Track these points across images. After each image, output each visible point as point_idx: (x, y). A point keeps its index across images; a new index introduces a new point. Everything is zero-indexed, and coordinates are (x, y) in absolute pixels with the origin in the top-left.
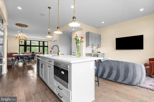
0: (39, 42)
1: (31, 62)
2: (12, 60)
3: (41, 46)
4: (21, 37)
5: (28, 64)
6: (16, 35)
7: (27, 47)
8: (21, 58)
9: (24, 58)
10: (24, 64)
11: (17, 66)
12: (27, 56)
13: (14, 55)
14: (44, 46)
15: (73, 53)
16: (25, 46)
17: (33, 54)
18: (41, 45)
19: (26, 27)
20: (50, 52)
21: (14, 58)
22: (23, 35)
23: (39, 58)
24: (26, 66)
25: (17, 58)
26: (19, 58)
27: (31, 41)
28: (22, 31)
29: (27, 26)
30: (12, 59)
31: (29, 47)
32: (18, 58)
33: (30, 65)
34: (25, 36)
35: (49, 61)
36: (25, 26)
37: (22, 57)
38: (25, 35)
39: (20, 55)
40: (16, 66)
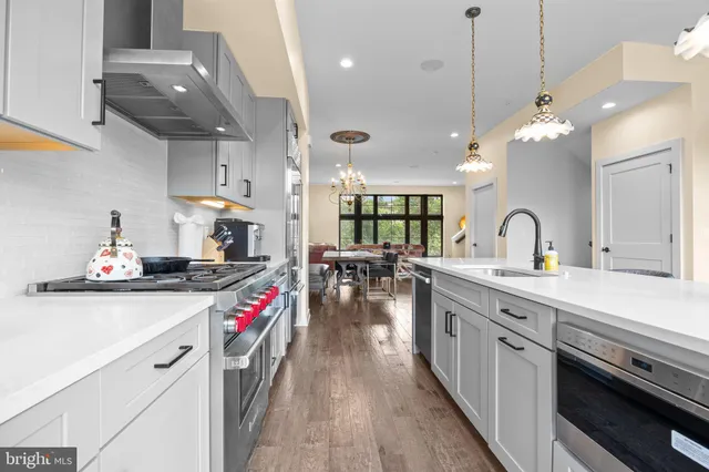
0: (407, 197)
1: (380, 285)
2: (323, 273)
3: (415, 218)
4: (347, 183)
5: (372, 297)
6: (333, 180)
7: (364, 223)
8: (348, 268)
9: (359, 266)
10: (357, 293)
11: (336, 299)
12: (367, 261)
13: (327, 254)
14: (424, 218)
15: (607, 250)
16: (358, 217)
17: (387, 251)
18: (415, 209)
19: (363, 141)
20: (458, 242)
21: (326, 266)
22: (354, 175)
23: (427, 280)
24: (366, 301)
25: (337, 265)
26: (344, 266)
27: (375, 196)
28: (350, 161)
29: (365, 137)
30: (322, 269)
31: (371, 223)
32: (338, 267)
33: (378, 298)
34: (362, 177)
35: (505, 311)
36: (361, 138)
37: (352, 265)
38: (359, 173)
39: (343, 254)
40: (332, 299)
